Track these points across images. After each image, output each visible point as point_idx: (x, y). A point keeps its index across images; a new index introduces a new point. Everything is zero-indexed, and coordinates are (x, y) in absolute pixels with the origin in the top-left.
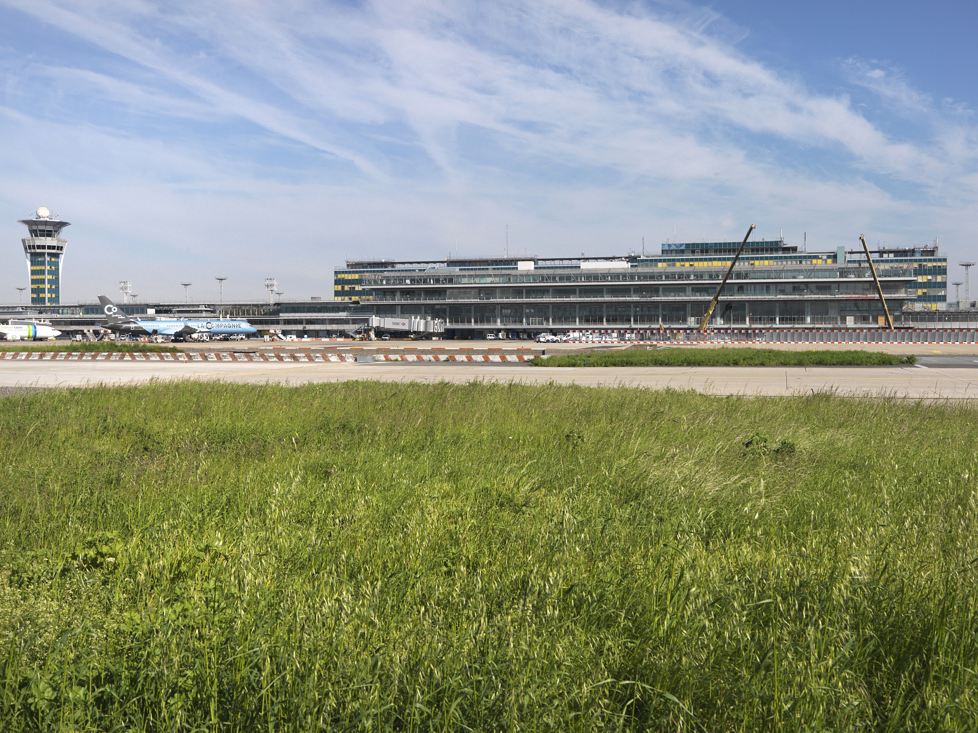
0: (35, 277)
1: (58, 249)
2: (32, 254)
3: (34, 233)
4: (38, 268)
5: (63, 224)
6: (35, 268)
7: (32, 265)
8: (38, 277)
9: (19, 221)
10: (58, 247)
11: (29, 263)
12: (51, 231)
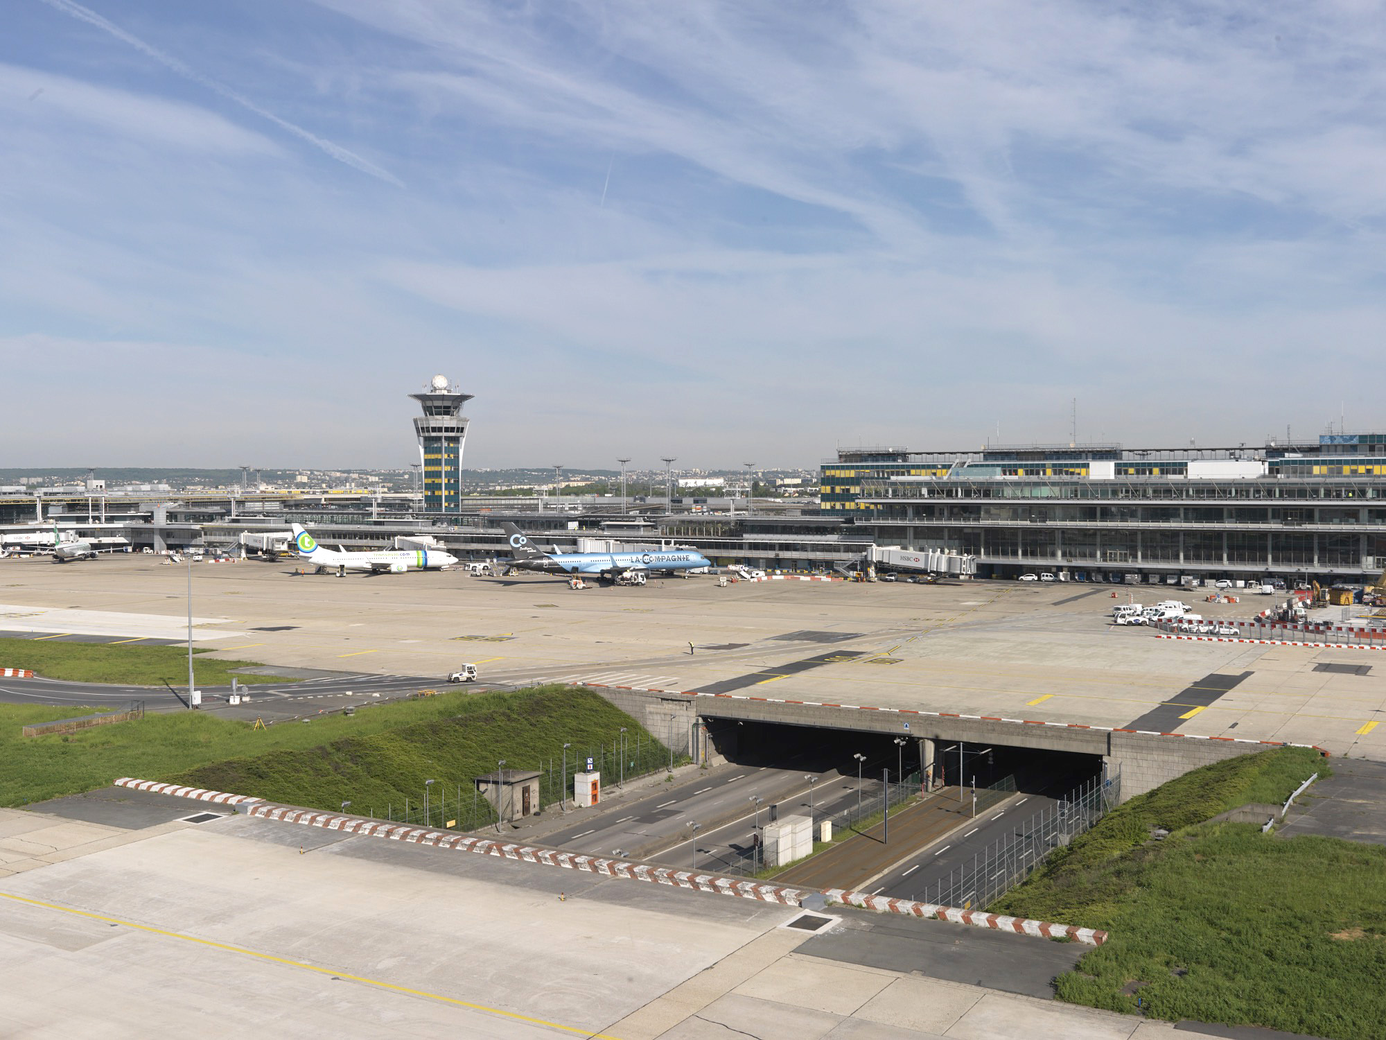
0: (430, 469)
1: (458, 431)
2: (426, 439)
3: (429, 410)
4: (433, 456)
5: (464, 398)
6: (430, 457)
7: (426, 453)
8: (433, 468)
9: (410, 396)
10: (458, 428)
11: (422, 451)
12: (449, 407)
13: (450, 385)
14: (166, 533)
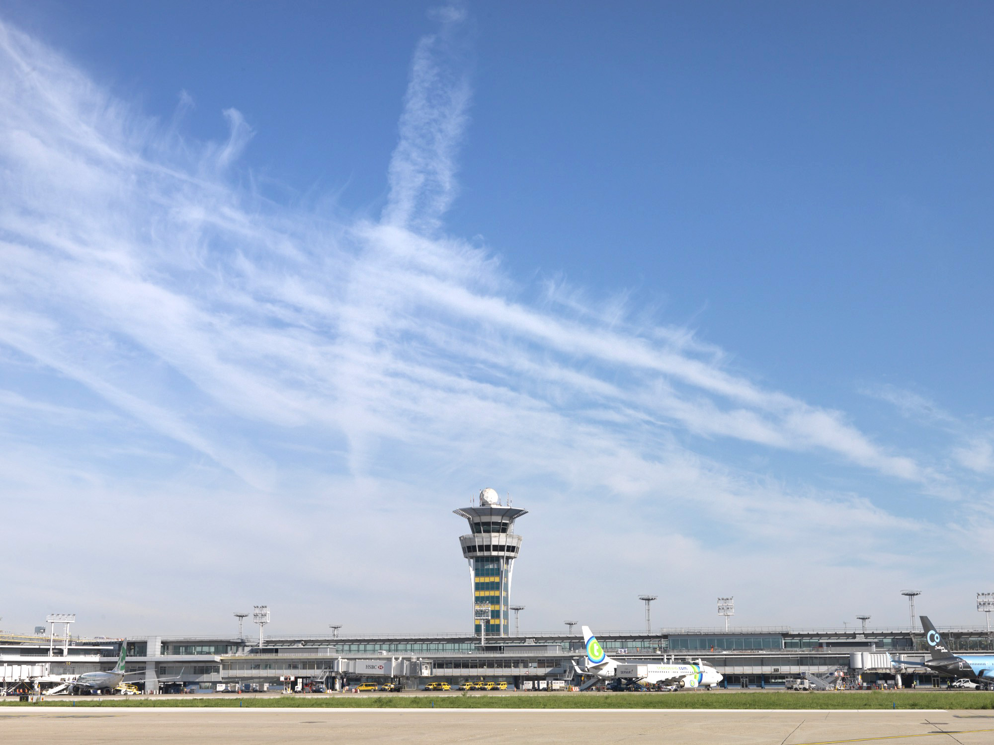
0: (482, 594)
1: (508, 550)
2: (478, 560)
3: (476, 527)
4: (487, 580)
5: (517, 513)
6: (482, 580)
7: (477, 575)
8: (487, 593)
9: (454, 512)
10: (508, 547)
11: (472, 573)
12: (499, 523)
13: (500, 499)
14: (161, 668)
